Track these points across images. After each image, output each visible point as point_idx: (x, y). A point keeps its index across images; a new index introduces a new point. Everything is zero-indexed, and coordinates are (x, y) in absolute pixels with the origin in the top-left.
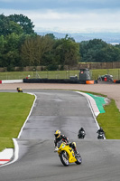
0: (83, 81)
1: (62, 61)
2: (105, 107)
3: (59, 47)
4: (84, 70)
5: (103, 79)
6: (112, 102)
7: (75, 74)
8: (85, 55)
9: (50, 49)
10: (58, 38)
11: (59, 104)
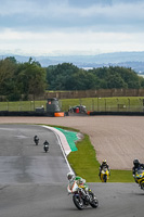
0: (51, 113)
1: (25, 89)
2: (78, 143)
3: (22, 73)
4: (52, 100)
5: (75, 110)
6: (86, 138)
7: (41, 105)
8: (52, 82)
9: (11, 75)
10: (20, 61)
11: (22, 141)
